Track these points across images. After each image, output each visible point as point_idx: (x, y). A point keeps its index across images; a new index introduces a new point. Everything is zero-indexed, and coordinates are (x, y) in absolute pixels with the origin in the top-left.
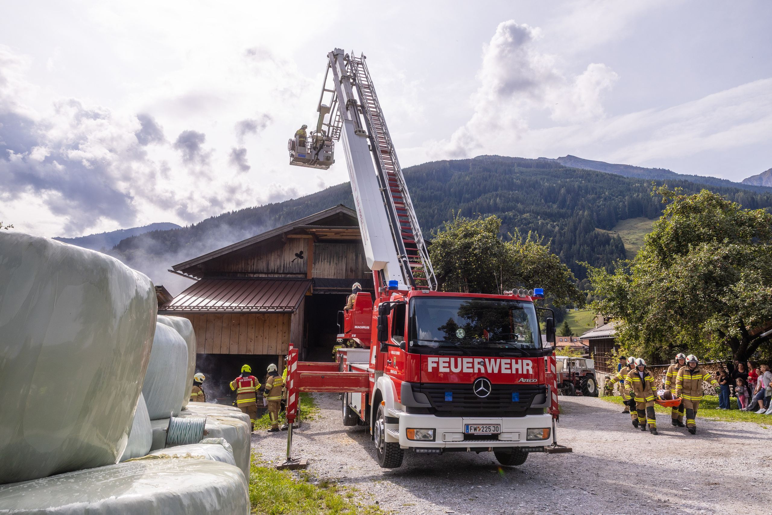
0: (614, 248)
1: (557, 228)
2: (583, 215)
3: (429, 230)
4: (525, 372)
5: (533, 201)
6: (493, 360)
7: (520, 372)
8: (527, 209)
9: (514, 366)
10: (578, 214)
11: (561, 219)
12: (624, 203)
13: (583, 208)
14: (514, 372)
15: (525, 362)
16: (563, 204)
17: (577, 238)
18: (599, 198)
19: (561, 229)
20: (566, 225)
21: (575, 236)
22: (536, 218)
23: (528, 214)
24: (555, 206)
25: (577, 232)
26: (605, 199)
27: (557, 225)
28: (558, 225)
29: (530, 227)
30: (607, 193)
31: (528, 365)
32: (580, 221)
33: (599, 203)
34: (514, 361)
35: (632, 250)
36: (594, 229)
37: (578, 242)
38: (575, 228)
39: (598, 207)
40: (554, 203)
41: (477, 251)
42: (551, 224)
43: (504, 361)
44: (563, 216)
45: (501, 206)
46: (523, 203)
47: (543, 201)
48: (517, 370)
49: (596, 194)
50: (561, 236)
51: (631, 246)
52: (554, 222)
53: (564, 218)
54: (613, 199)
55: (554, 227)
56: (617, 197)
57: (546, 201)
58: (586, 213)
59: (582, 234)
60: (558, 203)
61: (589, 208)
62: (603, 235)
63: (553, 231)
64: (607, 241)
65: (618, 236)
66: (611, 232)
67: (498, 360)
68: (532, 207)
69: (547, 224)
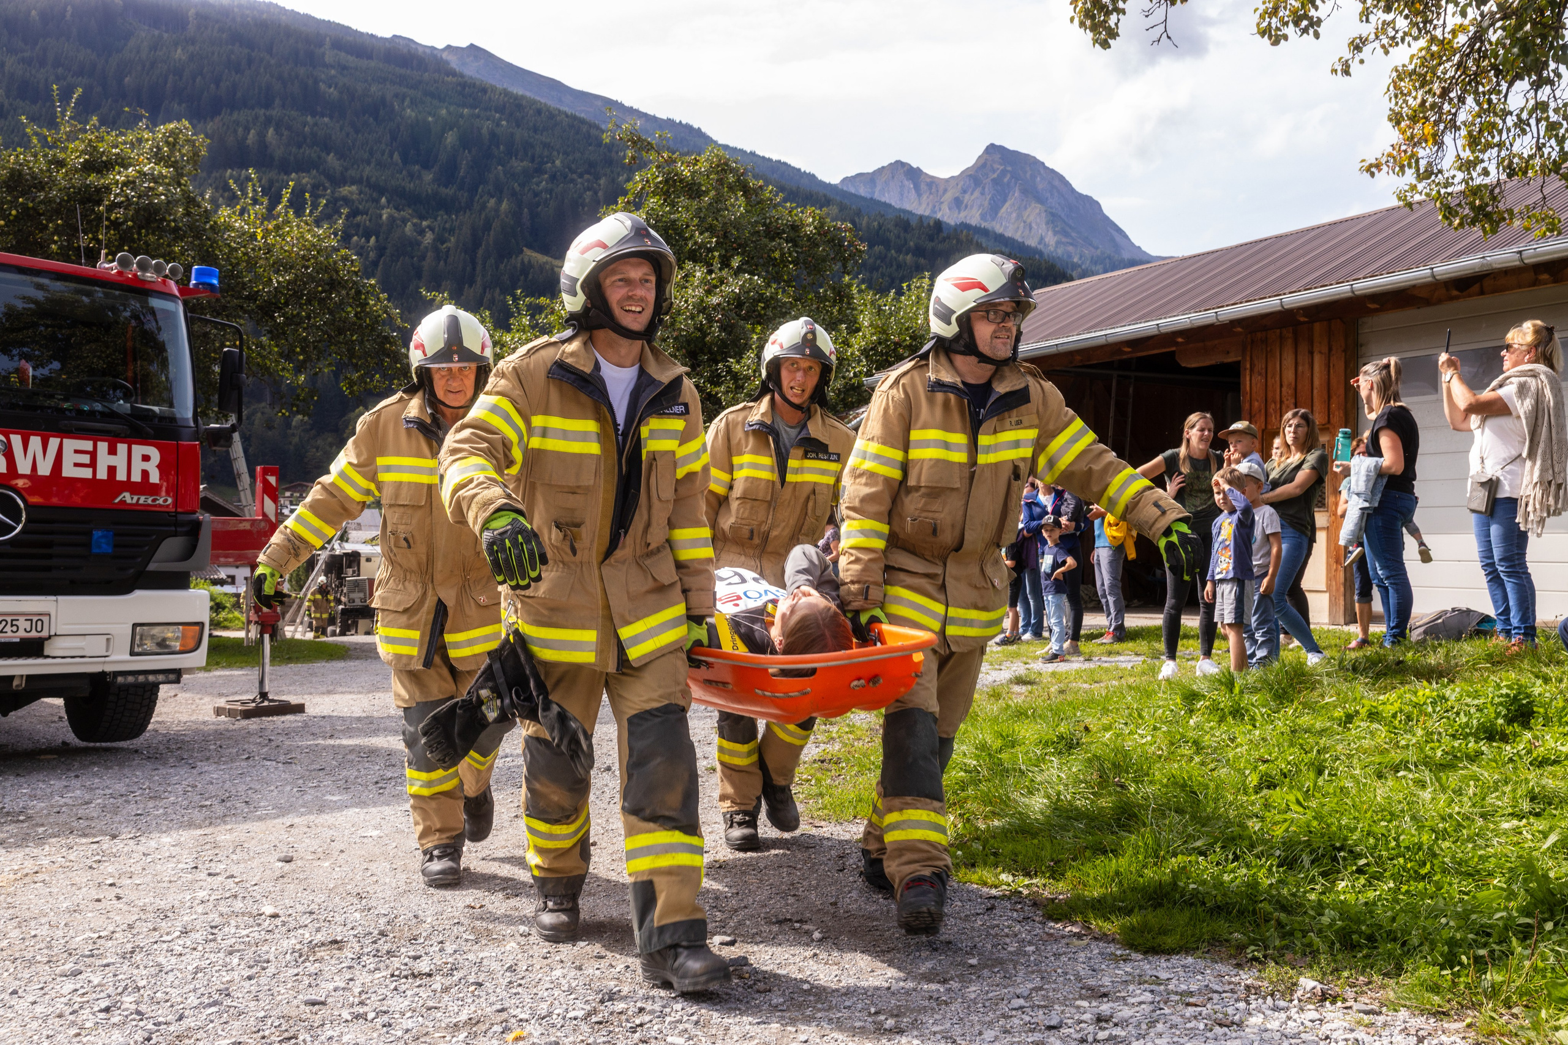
1: (429, 237)
2: (497, 210)
4: (136, 477)
5: (371, 153)
6: (35, 442)
7: (121, 476)
8: (352, 173)
9: (104, 459)
10: (484, 207)
11: (441, 212)
12: (596, 193)
13: (499, 191)
14: (102, 474)
15: (138, 450)
16: (449, 174)
17: (479, 268)
18: (539, 171)
19: (440, 239)
20: (452, 231)
21: (474, 263)
22: (377, 201)
23: (354, 188)
24: (428, 177)
25: (480, 252)
26: (553, 177)
27: (429, 227)
28: (432, 229)
29: (358, 225)
30: (558, 163)
31: (146, 458)
32: (487, 226)
33: (538, 184)
34: (103, 447)
36: (522, 251)
37: (479, 279)
38: (476, 242)
39: (536, 194)
40: (426, 166)
41: (118, 214)
42: (414, 225)
43: (70, 445)
44: (447, 205)
45: (278, 153)
46: (341, 156)
47: (396, 156)
48: (112, 470)
49: (533, 160)
50: (438, 258)
52: (422, 218)
53: (448, 212)
54: (572, 181)
55: (422, 232)
56: (581, 176)
57: (405, 160)
58: (504, 205)
59: (492, 260)
60: (436, 169)
61: (514, 194)
63: (419, 244)
67: (54, 443)
68: (368, 169)
69: (404, 221)
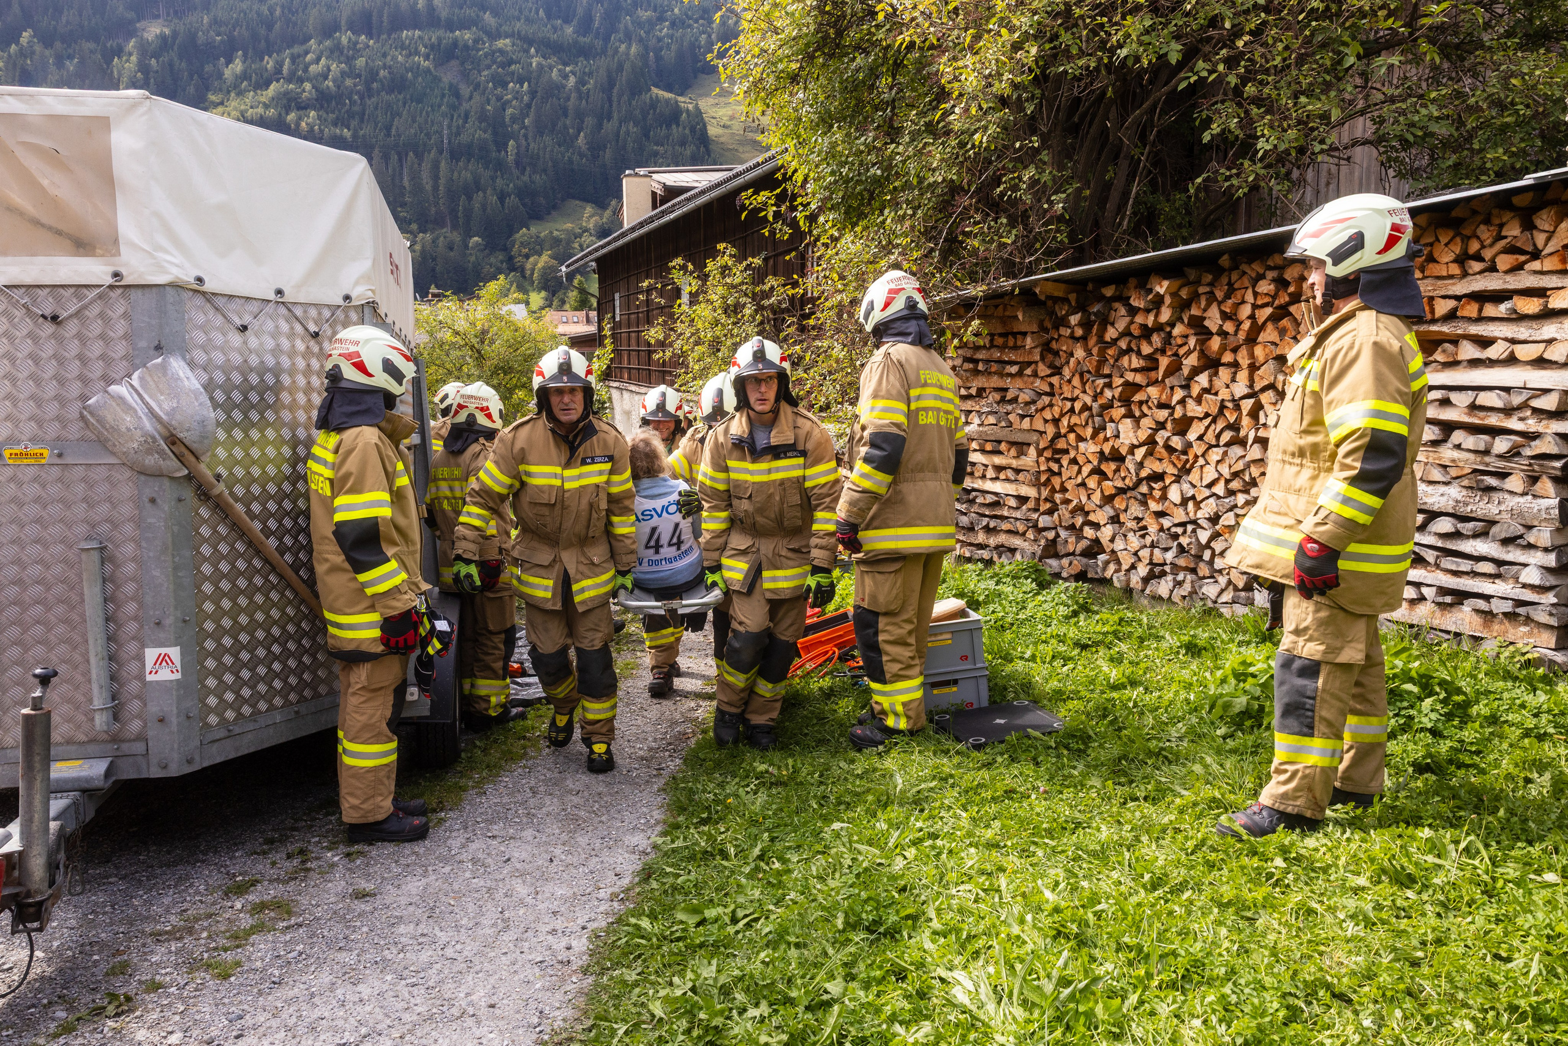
0: (687, 131)
3: (262, 59)
35: (722, 139)
51: (720, 131)
62: (667, 101)
64: (674, 115)
65: (697, 107)
66: (681, 99)
